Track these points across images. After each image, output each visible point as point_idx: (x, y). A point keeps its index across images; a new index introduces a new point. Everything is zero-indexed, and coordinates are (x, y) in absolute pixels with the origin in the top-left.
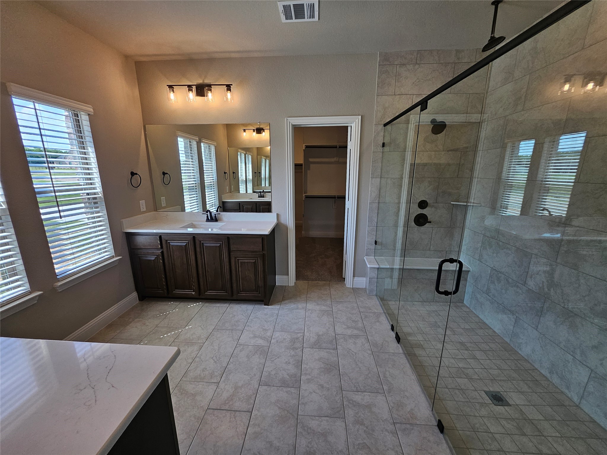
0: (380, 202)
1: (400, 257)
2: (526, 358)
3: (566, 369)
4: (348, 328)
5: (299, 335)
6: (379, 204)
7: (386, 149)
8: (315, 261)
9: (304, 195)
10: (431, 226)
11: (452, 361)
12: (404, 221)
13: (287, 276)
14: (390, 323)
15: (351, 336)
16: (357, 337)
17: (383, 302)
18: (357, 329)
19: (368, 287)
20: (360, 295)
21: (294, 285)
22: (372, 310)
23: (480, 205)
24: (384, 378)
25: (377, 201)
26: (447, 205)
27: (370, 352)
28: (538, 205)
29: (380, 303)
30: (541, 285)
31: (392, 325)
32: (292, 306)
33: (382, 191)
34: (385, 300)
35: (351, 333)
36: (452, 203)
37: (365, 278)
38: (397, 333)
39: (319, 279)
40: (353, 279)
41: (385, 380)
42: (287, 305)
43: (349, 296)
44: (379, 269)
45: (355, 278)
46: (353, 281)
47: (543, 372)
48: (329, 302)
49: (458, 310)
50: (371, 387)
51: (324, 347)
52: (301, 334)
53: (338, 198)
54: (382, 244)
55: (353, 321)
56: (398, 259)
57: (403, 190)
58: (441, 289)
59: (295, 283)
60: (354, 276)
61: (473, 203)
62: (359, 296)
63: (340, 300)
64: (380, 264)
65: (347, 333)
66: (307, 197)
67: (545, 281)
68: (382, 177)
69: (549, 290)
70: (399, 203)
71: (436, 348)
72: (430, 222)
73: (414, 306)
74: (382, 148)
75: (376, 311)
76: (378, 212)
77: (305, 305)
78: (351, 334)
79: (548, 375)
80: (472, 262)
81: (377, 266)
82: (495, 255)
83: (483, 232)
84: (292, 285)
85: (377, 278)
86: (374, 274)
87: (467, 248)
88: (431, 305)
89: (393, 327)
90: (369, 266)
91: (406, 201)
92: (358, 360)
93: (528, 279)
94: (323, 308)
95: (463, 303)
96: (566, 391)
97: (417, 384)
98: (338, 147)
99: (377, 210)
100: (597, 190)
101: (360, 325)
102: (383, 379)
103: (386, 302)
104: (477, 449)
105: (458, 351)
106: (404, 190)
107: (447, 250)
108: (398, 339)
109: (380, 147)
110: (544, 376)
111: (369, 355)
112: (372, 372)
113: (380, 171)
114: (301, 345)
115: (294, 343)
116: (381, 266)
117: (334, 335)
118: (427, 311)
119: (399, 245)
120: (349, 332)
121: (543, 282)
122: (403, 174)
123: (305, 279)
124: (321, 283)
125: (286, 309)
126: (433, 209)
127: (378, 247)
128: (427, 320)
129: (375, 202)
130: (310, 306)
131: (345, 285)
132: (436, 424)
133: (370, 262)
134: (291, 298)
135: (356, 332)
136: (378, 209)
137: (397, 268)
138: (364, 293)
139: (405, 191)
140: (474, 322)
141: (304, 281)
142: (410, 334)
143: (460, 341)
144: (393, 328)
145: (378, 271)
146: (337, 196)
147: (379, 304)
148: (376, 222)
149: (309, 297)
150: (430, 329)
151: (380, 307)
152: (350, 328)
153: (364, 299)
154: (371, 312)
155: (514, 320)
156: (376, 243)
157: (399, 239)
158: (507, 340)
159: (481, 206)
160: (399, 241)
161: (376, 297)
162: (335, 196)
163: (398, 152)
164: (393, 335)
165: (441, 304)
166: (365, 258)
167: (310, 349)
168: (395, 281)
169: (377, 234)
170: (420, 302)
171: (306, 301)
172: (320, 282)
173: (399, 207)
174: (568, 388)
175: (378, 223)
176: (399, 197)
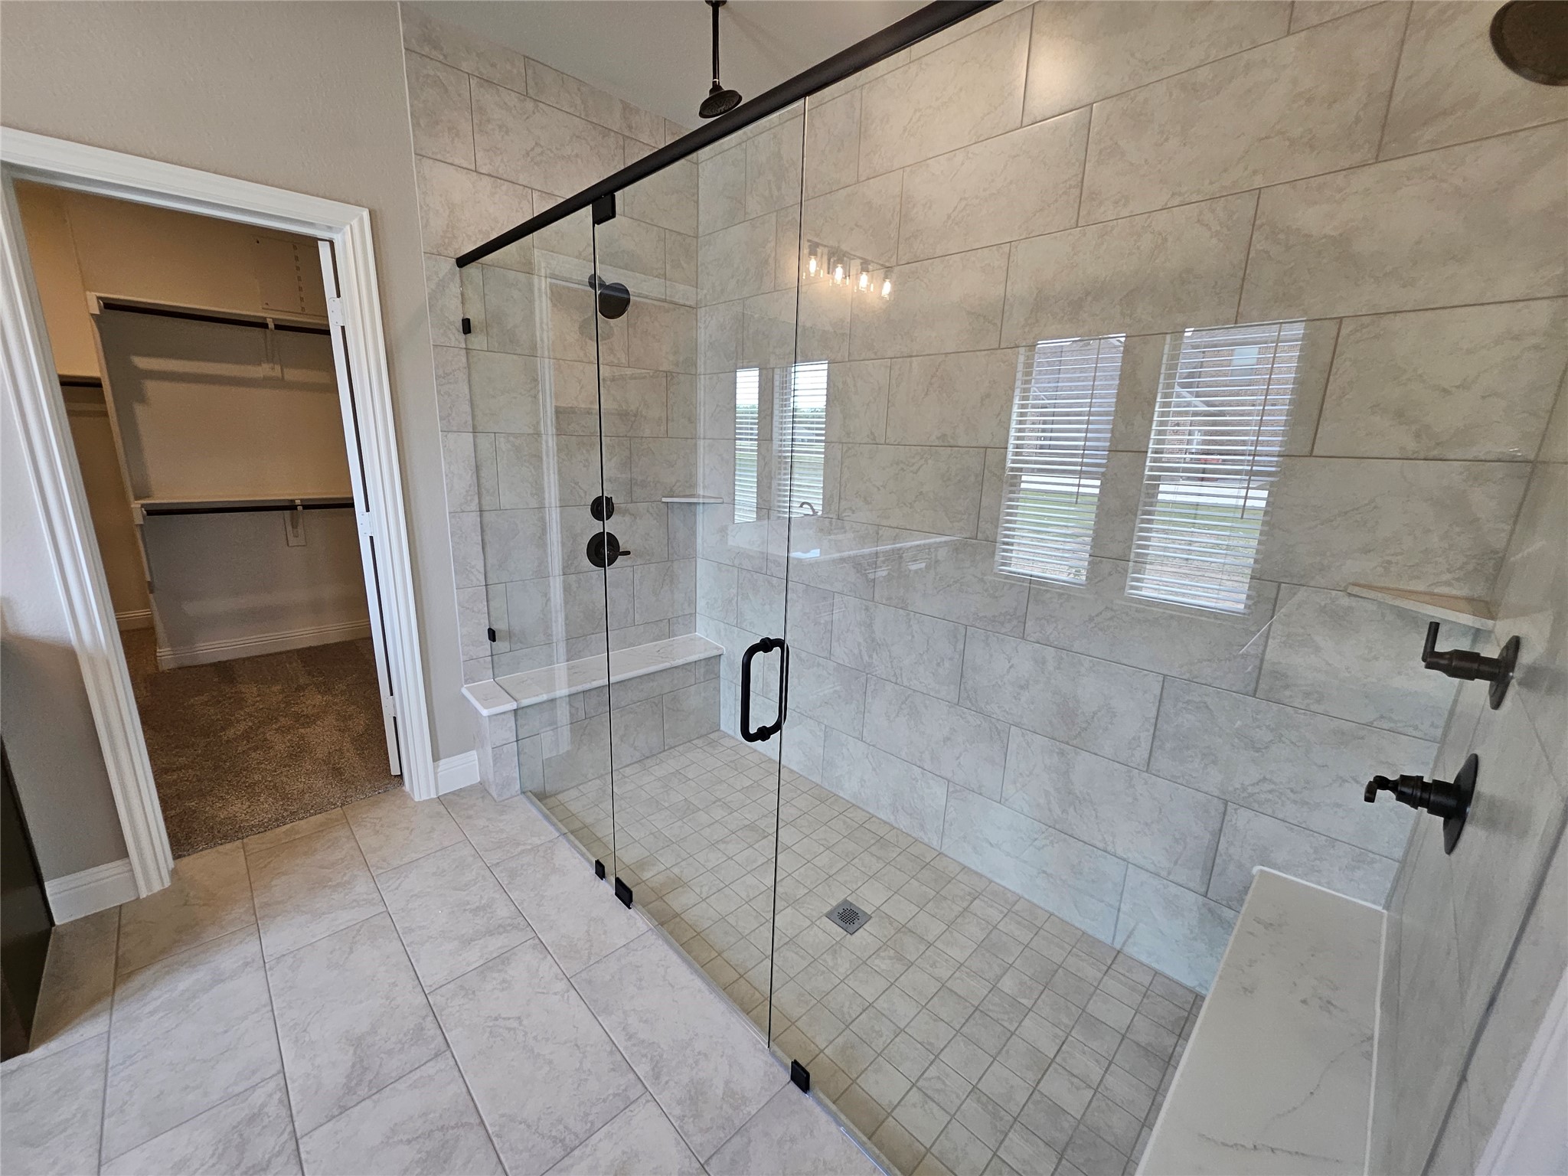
0: (484, 508)
1: (568, 661)
2: (854, 802)
3: (916, 796)
4: (467, 942)
5: (258, 1097)
6: (481, 516)
7: (477, 340)
8: (255, 749)
9: (136, 504)
10: (629, 563)
11: (750, 880)
12: (563, 559)
13: (119, 862)
14: (588, 860)
15: (485, 968)
16: (503, 959)
17: (548, 800)
18: (501, 929)
19: (491, 777)
20: (471, 812)
21: (167, 883)
22: (524, 844)
23: (720, 501)
24: (629, 1043)
25: (474, 506)
26: (654, 505)
27: (562, 985)
28: (780, 498)
29: (541, 812)
30: (856, 651)
31: (598, 863)
32: (185, 981)
33: (483, 474)
34: (551, 796)
35: (481, 957)
36: (664, 500)
37: (474, 752)
38: (618, 880)
39: (292, 813)
40: (435, 768)
41: (634, 1045)
42: (155, 993)
43: (433, 830)
44: (519, 712)
45: (442, 762)
46: (435, 774)
47: (882, 816)
48: (362, 887)
49: (716, 751)
50: (604, 1101)
51: (394, 1074)
52: (271, 1085)
53: (305, 507)
54: (510, 635)
55: (476, 911)
56: (561, 668)
57: (545, 470)
58: (753, 730)
59: (174, 873)
60: (436, 758)
61: (704, 497)
62: (469, 817)
63: (406, 860)
64: (517, 696)
65: (468, 965)
66: (153, 512)
67: (861, 640)
68: (480, 429)
69: (871, 657)
70: (541, 508)
71: (710, 865)
72: (628, 553)
73: (627, 780)
74: (462, 336)
75: (536, 841)
76: (482, 540)
77: (250, 948)
78: (482, 962)
79: (891, 819)
80: (723, 633)
81: (514, 706)
82: (767, 607)
83: (736, 562)
84: (157, 887)
85: (517, 741)
86: (506, 733)
87: (708, 603)
88: (662, 761)
89: (603, 867)
90: (485, 712)
91: (560, 500)
92: (535, 1038)
93: (835, 644)
94: (345, 918)
95: (719, 730)
96: (921, 834)
97: (712, 996)
98: (271, 326)
99: (479, 533)
100: (914, 457)
101: (503, 911)
102: (626, 1048)
103: (553, 799)
104: (866, 1069)
105: (751, 850)
106: (548, 469)
107: (670, 615)
108: (624, 894)
109: (454, 331)
110: (885, 822)
111: (563, 996)
112: (588, 1049)
113: (467, 408)
114: (286, 1136)
115: (241, 1148)
116: (525, 702)
117: (421, 998)
118: (659, 779)
119: (559, 629)
120: (474, 957)
121: (859, 644)
122: (538, 423)
123: (226, 838)
124: (304, 825)
125: (152, 1013)
126: (627, 518)
127: (501, 645)
128: (666, 805)
129: (469, 509)
130: (279, 937)
131: (407, 797)
132: (788, 1077)
133: (485, 701)
134: (164, 951)
135: (496, 944)
136: (483, 531)
137: (563, 695)
138: (483, 797)
139: (551, 472)
140: (753, 765)
141: (220, 848)
142: (642, 864)
143: (747, 822)
144: (600, 871)
145: (516, 720)
146: (301, 500)
147: (540, 817)
148: (482, 570)
149: (267, 905)
150: (680, 823)
151: (546, 823)
152: (472, 940)
153: (488, 819)
154: (523, 852)
155: (822, 734)
156: (492, 635)
157: (556, 612)
158: (816, 779)
159: (723, 503)
160: (556, 617)
161: (522, 796)
162: (293, 501)
163: (515, 357)
164: (608, 888)
165: (681, 748)
166: (464, 691)
167: (330, 1124)
168: (565, 732)
169: (491, 609)
170: (636, 762)
171: (256, 925)
172: (302, 822)
173: (542, 520)
174: (922, 827)
175: (490, 575)
176: (539, 490)
